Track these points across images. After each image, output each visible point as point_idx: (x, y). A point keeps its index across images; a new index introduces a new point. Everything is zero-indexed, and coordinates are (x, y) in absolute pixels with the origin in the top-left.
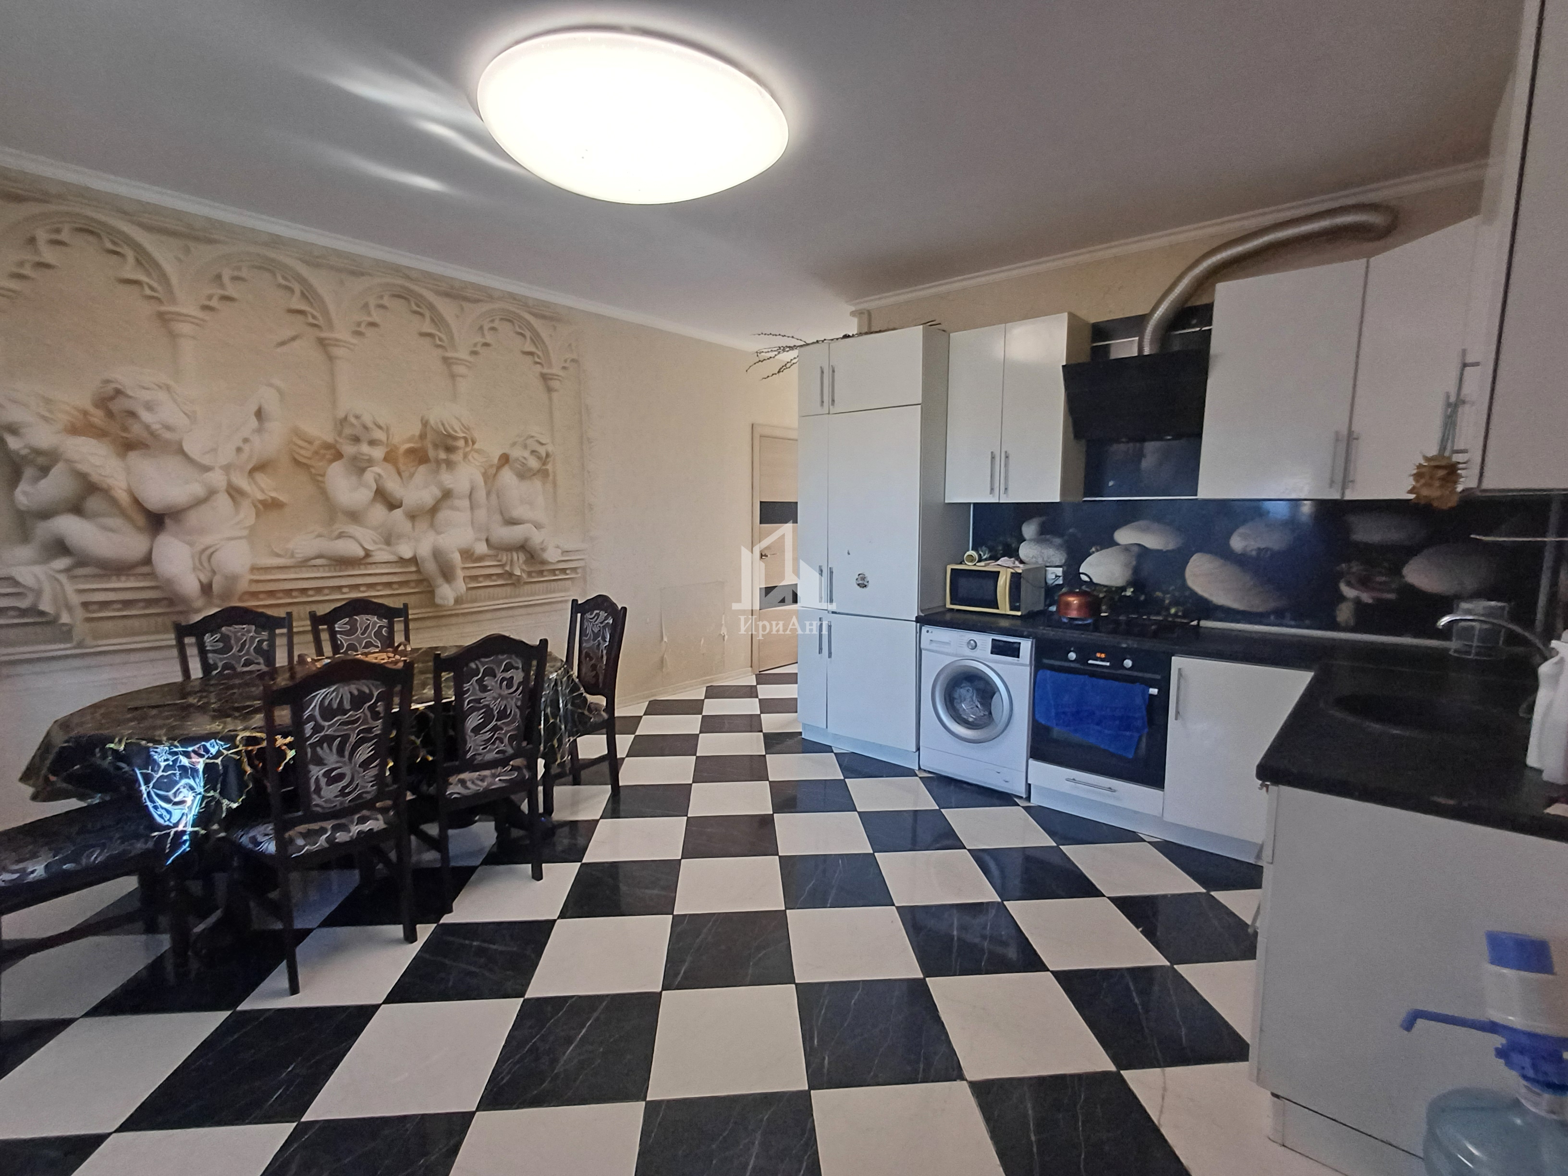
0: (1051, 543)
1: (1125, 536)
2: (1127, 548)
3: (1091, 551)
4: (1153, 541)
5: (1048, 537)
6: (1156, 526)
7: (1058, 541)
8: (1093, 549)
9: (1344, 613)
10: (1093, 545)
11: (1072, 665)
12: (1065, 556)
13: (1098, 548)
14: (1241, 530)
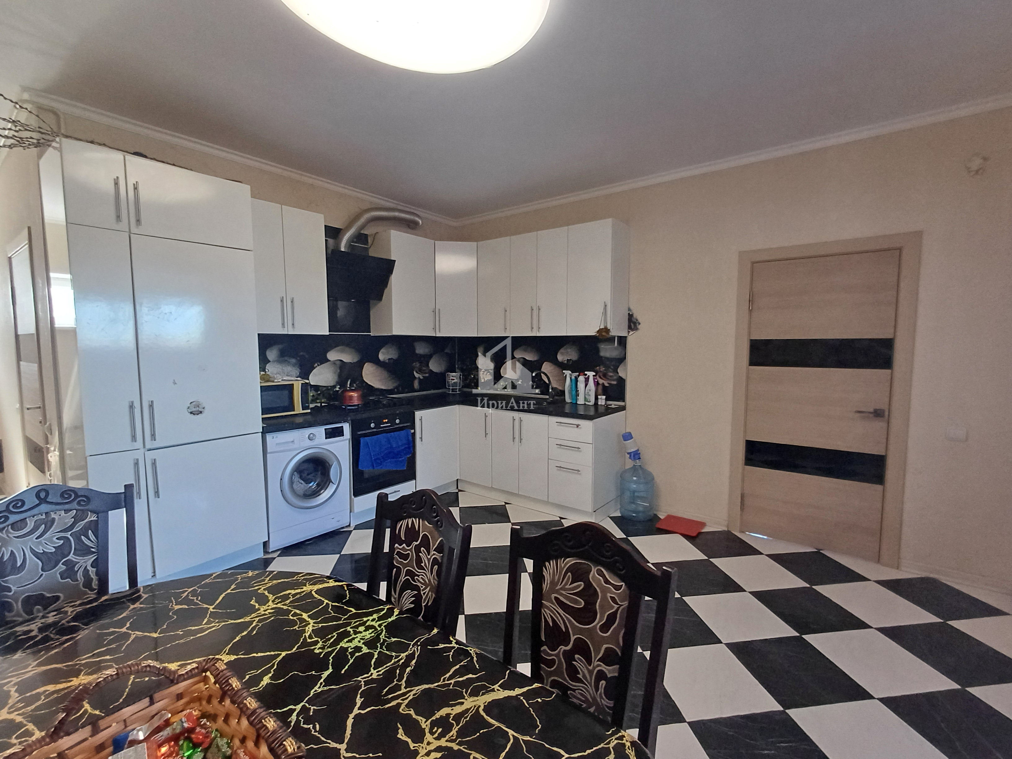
0: (289, 362)
1: (332, 356)
2: (334, 363)
3: (315, 366)
4: (348, 357)
5: (286, 358)
6: (347, 349)
7: (293, 361)
8: (316, 365)
9: (416, 385)
10: (316, 362)
11: (375, 430)
12: (298, 369)
13: (319, 364)
14: (382, 350)
